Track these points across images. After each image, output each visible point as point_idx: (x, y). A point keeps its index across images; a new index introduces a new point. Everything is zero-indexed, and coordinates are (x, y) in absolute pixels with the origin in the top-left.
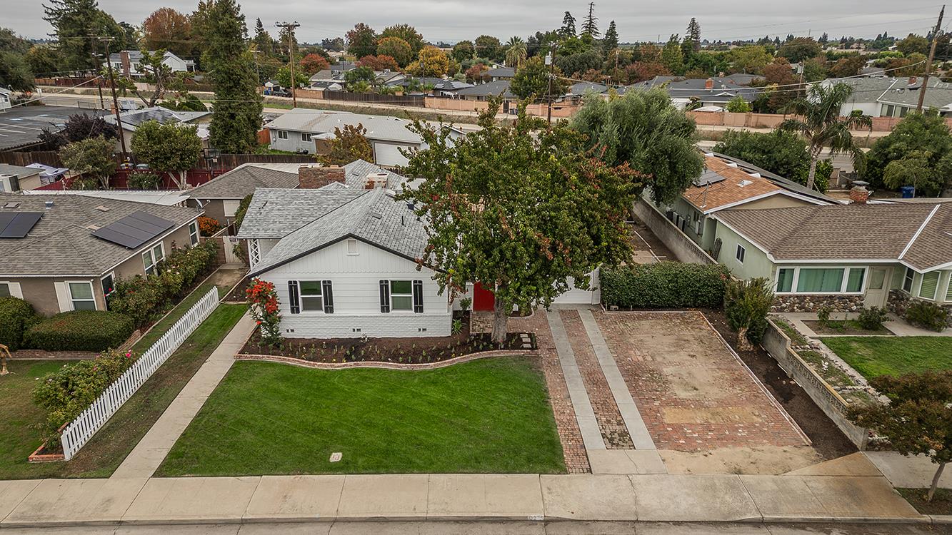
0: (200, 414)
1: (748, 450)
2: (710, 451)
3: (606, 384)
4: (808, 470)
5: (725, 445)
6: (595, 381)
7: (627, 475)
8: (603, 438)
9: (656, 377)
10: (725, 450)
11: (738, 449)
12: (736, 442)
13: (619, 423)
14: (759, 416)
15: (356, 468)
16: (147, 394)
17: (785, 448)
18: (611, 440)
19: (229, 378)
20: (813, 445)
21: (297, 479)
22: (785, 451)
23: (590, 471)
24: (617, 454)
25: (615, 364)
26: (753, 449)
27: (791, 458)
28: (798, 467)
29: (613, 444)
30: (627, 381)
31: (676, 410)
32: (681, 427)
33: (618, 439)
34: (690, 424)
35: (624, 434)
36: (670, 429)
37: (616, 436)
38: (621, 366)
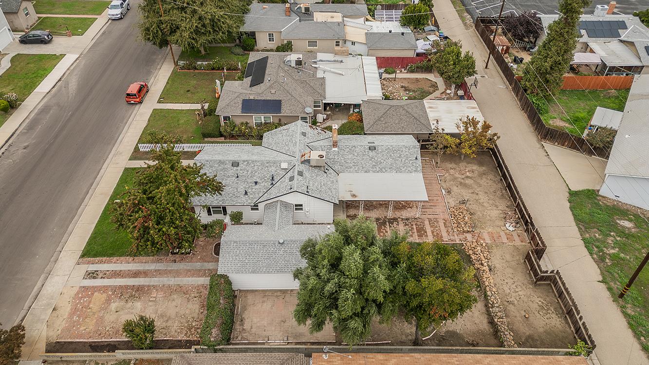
1: (65, 317)
2: (70, 304)
3: (135, 277)
4: (44, 334)
5: (71, 309)
6: (136, 274)
8: (95, 271)
9: (133, 297)
10: (69, 309)
11: (67, 314)
12: (71, 315)
13: (102, 278)
14: (85, 330)
17: (60, 331)
18: (93, 273)
20: (56, 342)
21: (109, 195)
22: (58, 330)
23: (78, 264)
24: (83, 272)
25: (151, 284)
26: (65, 319)
27: (53, 330)
28: (47, 331)
29: (90, 273)
30: (134, 286)
31: (103, 299)
32: (89, 297)
33: (92, 275)
34: (90, 302)
35: (94, 278)
36: (90, 293)
37: (95, 275)
38: (149, 286)
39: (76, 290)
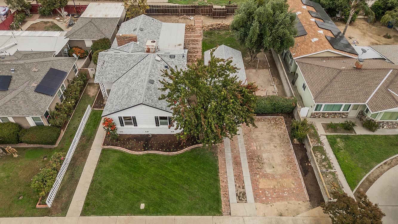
0: (93, 182)
1: (286, 203)
2: (273, 204)
3: (240, 164)
4: (305, 214)
5: (278, 201)
6: (237, 163)
7: (243, 217)
8: (237, 196)
9: (259, 160)
10: (278, 203)
11: (283, 203)
12: (283, 198)
13: (243, 188)
14: (294, 184)
15: (150, 212)
16: (72, 169)
17: (300, 202)
18: (239, 197)
19: (101, 161)
20: (310, 201)
21: (130, 218)
22: (299, 204)
23: (230, 214)
24: (241, 205)
25: (245, 152)
26: (288, 203)
27: (300, 208)
28: (302, 212)
29: (240, 199)
30: (248, 163)
31: (264, 180)
32: (265, 190)
33: (241, 197)
34: (268, 189)
35: (244, 194)
36: (261, 192)
37: (241, 195)
38: (247, 153)
39: (259, 205)
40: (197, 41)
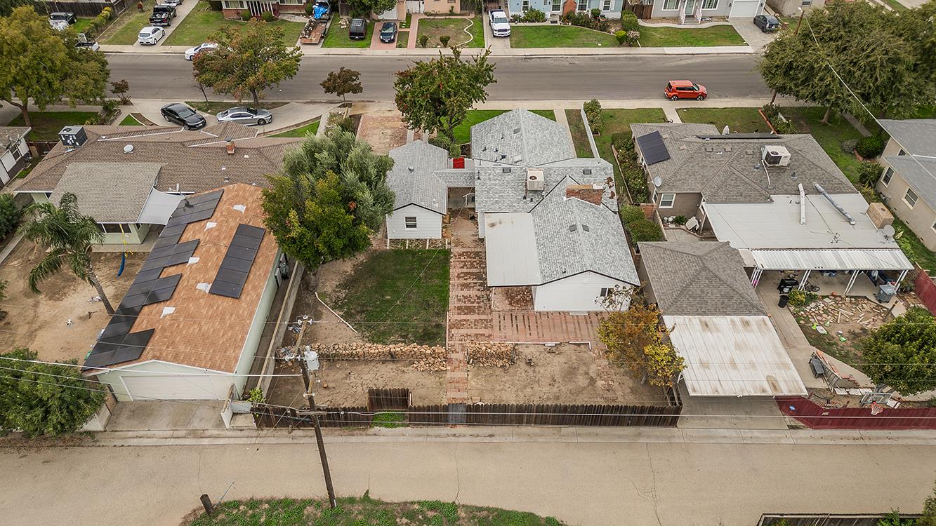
40: (459, 308)
